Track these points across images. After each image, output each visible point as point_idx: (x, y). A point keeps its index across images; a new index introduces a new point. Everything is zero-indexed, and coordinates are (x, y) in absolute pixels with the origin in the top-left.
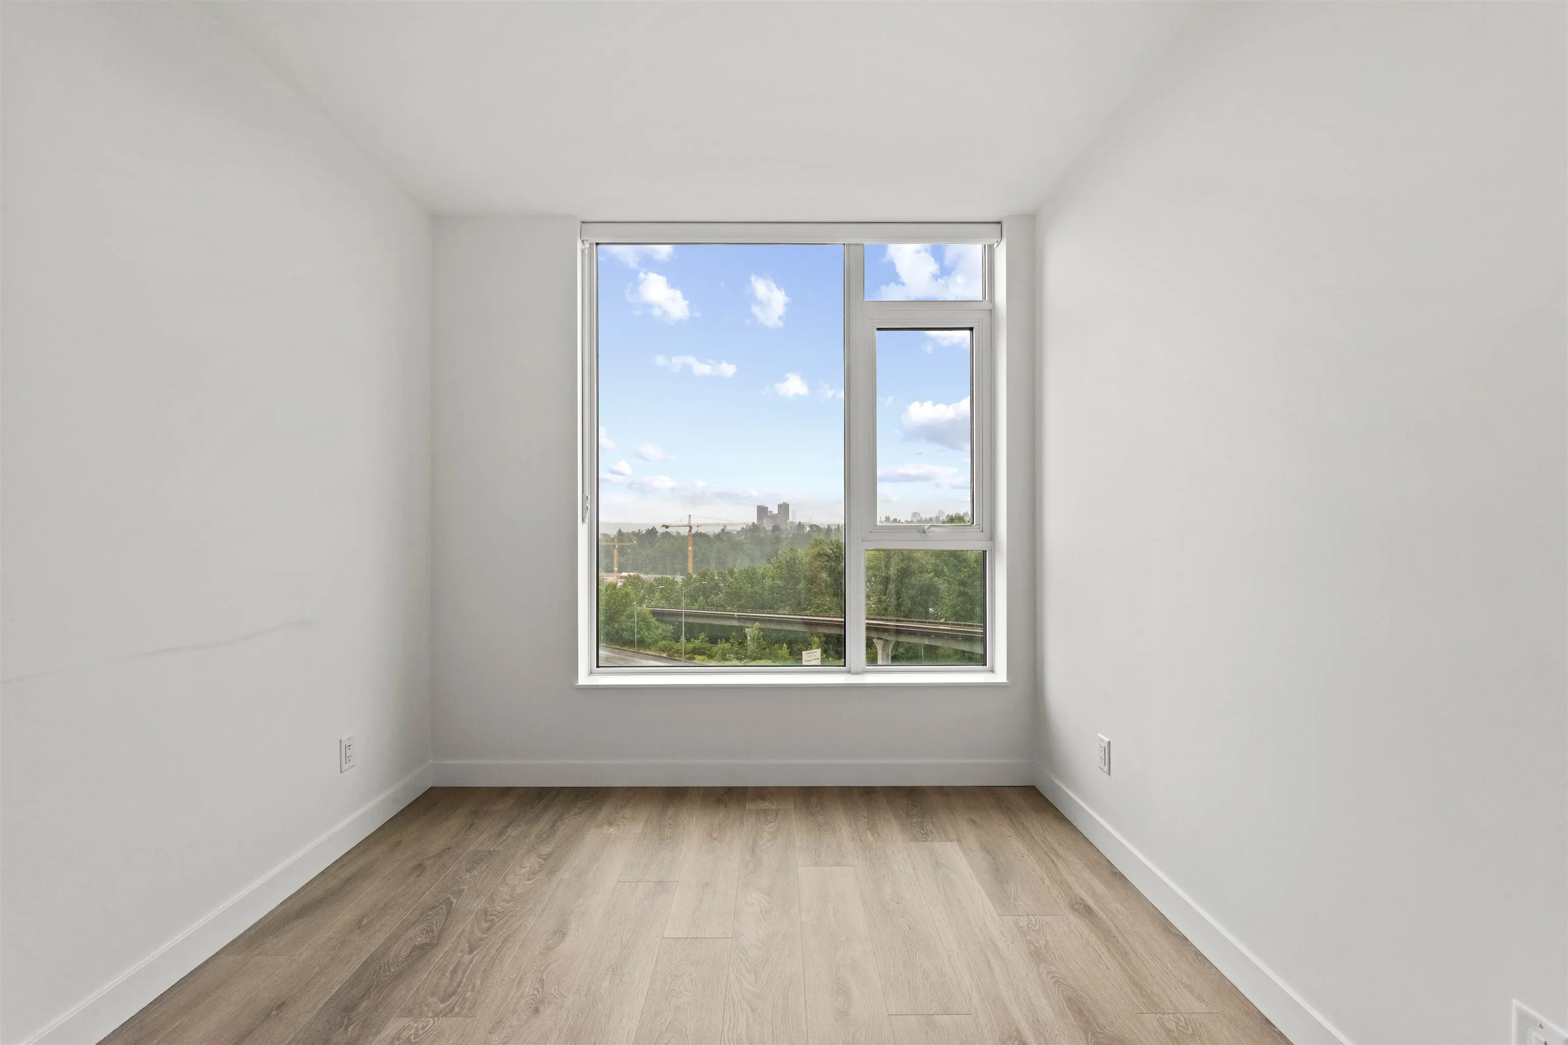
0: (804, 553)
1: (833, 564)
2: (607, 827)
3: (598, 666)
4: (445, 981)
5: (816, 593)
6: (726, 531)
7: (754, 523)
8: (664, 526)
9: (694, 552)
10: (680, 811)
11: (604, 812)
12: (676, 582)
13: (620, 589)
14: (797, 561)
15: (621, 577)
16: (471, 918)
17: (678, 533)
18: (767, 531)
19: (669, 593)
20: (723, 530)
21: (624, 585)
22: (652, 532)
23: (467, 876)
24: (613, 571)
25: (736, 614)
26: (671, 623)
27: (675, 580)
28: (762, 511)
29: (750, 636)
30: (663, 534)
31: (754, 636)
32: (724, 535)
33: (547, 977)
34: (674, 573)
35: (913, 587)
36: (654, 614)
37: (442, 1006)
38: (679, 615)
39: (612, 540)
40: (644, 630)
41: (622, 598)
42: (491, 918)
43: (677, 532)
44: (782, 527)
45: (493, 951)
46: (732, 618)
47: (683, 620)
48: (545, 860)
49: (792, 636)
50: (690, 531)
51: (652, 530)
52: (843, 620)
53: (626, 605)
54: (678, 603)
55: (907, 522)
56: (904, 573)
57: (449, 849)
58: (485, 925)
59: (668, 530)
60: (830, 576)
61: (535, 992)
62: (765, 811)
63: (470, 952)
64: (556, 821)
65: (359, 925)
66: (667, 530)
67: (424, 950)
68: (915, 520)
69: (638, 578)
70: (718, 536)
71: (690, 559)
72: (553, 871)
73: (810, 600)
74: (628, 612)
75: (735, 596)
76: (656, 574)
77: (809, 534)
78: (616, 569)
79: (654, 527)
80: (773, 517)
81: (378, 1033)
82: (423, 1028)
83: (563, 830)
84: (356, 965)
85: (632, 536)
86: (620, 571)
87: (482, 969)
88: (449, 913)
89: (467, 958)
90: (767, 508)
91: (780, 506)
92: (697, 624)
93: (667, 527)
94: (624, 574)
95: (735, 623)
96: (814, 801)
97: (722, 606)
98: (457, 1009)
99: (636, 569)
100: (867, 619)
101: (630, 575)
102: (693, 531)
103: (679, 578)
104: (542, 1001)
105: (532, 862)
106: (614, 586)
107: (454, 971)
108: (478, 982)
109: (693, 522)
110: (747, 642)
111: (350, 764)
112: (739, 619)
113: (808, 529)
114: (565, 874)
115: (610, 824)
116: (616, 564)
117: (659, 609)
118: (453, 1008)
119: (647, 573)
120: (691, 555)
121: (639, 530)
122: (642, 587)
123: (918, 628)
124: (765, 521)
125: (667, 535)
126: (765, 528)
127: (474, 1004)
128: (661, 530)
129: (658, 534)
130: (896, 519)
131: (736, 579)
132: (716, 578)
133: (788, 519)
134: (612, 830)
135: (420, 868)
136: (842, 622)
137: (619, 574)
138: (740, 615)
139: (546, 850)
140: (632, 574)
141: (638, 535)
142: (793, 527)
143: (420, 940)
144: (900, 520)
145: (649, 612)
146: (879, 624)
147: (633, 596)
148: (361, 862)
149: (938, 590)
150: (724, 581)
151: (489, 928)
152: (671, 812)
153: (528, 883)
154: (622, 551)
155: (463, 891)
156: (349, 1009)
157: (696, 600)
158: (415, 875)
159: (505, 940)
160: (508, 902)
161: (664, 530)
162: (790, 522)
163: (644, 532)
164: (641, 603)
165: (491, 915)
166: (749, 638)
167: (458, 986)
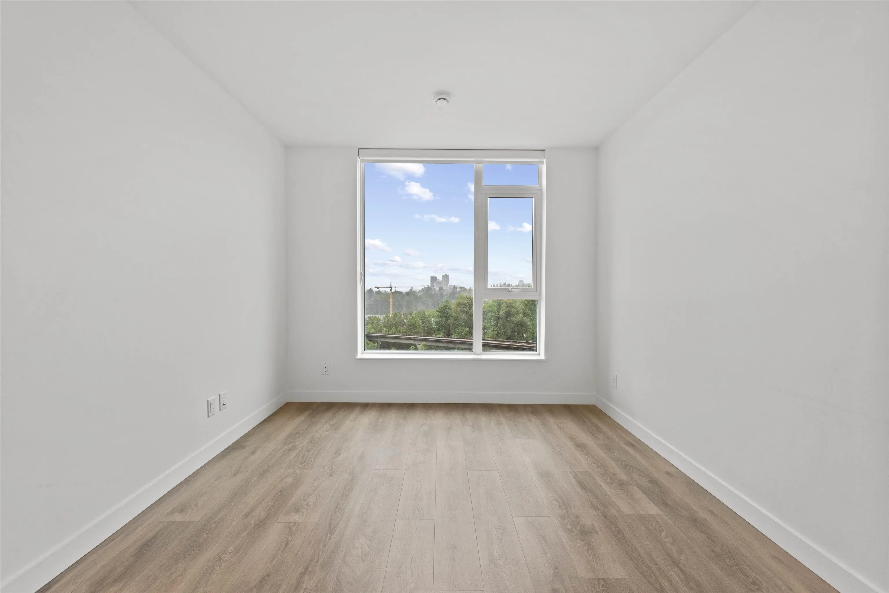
0: (453, 303)
1: (468, 309)
5: (458, 325)
6: (413, 290)
7: (428, 286)
8: (376, 287)
9: (393, 302)
17: (385, 291)
18: (436, 290)
19: (376, 325)
20: (411, 290)
25: (412, 337)
28: (433, 279)
30: (376, 292)
32: (411, 293)
35: (513, 322)
44: (445, 288)
46: (410, 339)
50: (391, 290)
55: (516, 286)
56: (508, 314)
59: (380, 289)
60: (466, 316)
68: (520, 285)
70: (408, 293)
71: (391, 306)
73: (454, 329)
75: (413, 327)
77: (459, 292)
80: (439, 283)
90: (436, 277)
91: (443, 276)
92: (392, 342)
93: (378, 288)
95: (412, 342)
97: (405, 332)
100: (483, 340)
102: (393, 290)
109: (393, 285)
112: (415, 339)
113: (459, 289)
120: (391, 304)
123: (512, 345)
124: (435, 285)
125: (379, 292)
126: (435, 289)
128: (375, 290)
130: (509, 284)
131: (413, 317)
132: (402, 317)
133: (448, 284)
142: (451, 288)
144: (511, 285)
146: (491, 343)
149: (526, 324)
150: (407, 318)
157: (391, 329)
161: (377, 290)
162: (449, 286)
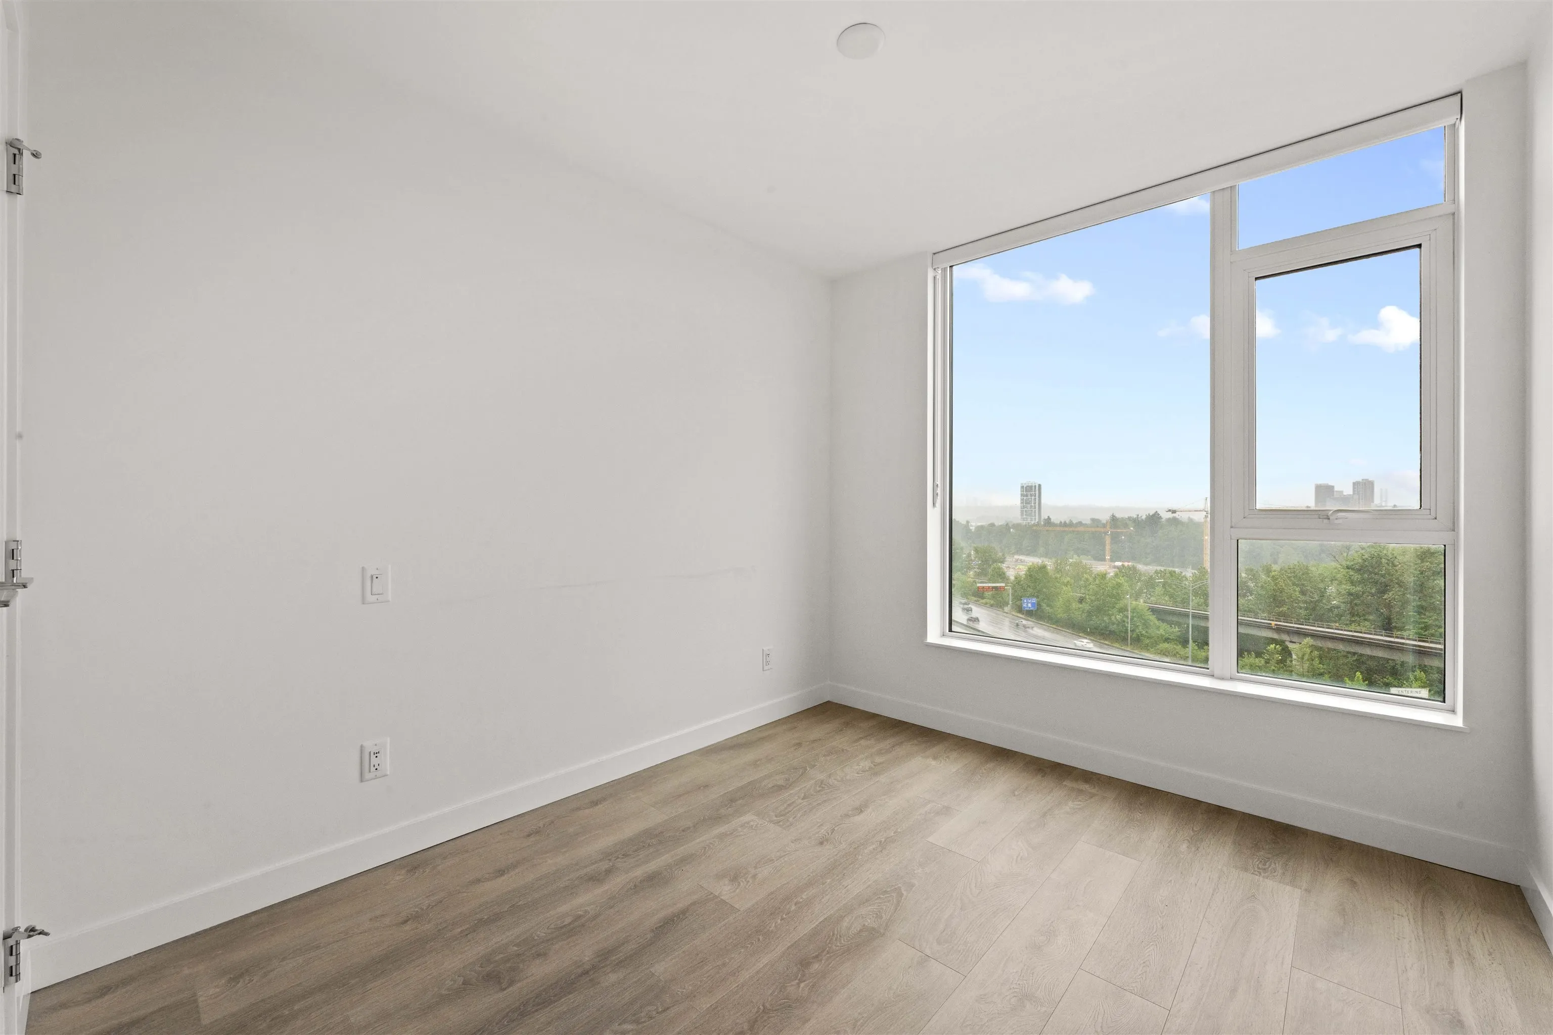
2: (931, 760)
3: (950, 630)
4: (782, 808)
10: (999, 767)
11: (935, 750)
12: (1185, 576)
13: (1111, 579)
14: (1383, 561)
15: (1115, 567)
16: (813, 782)
21: (1116, 575)
22: (1154, 518)
23: (822, 759)
24: (1104, 560)
26: (1179, 624)
27: (1183, 574)
29: (1297, 655)
31: (1303, 655)
33: (837, 829)
34: (1183, 565)
36: (1154, 611)
37: (775, 818)
38: (1186, 615)
39: (1104, 526)
40: (1140, 627)
41: (1113, 588)
42: (824, 786)
43: (1189, 517)
45: (815, 804)
47: (1191, 622)
48: (874, 765)
49: (1372, 664)
51: (1154, 515)
52: (1442, 647)
53: (1118, 597)
54: (1185, 602)
57: (820, 740)
58: (818, 789)
61: (826, 834)
62: (1080, 791)
63: (803, 799)
64: (897, 745)
65: (755, 764)
66: (1174, 515)
67: (780, 788)
69: (1134, 569)
72: (876, 774)
74: (1120, 605)
76: (1161, 566)
78: (1108, 557)
79: (1156, 512)
81: (741, 816)
82: (761, 825)
83: (901, 751)
84: (745, 782)
85: (1128, 522)
86: (1112, 560)
87: (805, 810)
88: (802, 774)
89: (800, 801)
94: (1118, 564)
96: (1143, 799)
98: (781, 823)
99: (1133, 558)
101: (1123, 565)
103: (1189, 573)
104: (827, 840)
105: (866, 764)
106: (1103, 576)
107: (789, 805)
108: (799, 815)
110: (1291, 661)
111: (769, 667)
114: (883, 779)
115: (935, 758)
116: (1107, 552)
117: (1159, 606)
118: (780, 822)
119: (1146, 564)
121: (1138, 515)
122: (1139, 580)
127: (791, 825)
129: (1163, 520)
134: (933, 763)
135: (799, 745)
136: (1441, 649)
137: (1111, 563)
138: (1279, 625)
139: (878, 760)
140: (1126, 564)
141: (1136, 521)
143: (780, 782)
145: (1147, 609)
147: (1126, 586)
148: (770, 732)
151: (819, 791)
152: (990, 765)
153: (857, 775)
154: (1115, 538)
155: (815, 766)
156: (732, 800)
158: (795, 748)
159: (825, 801)
160: (838, 781)
163: (1144, 517)
164: (1137, 597)
165: (825, 785)
166: (1294, 657)
167: (788, 813)
